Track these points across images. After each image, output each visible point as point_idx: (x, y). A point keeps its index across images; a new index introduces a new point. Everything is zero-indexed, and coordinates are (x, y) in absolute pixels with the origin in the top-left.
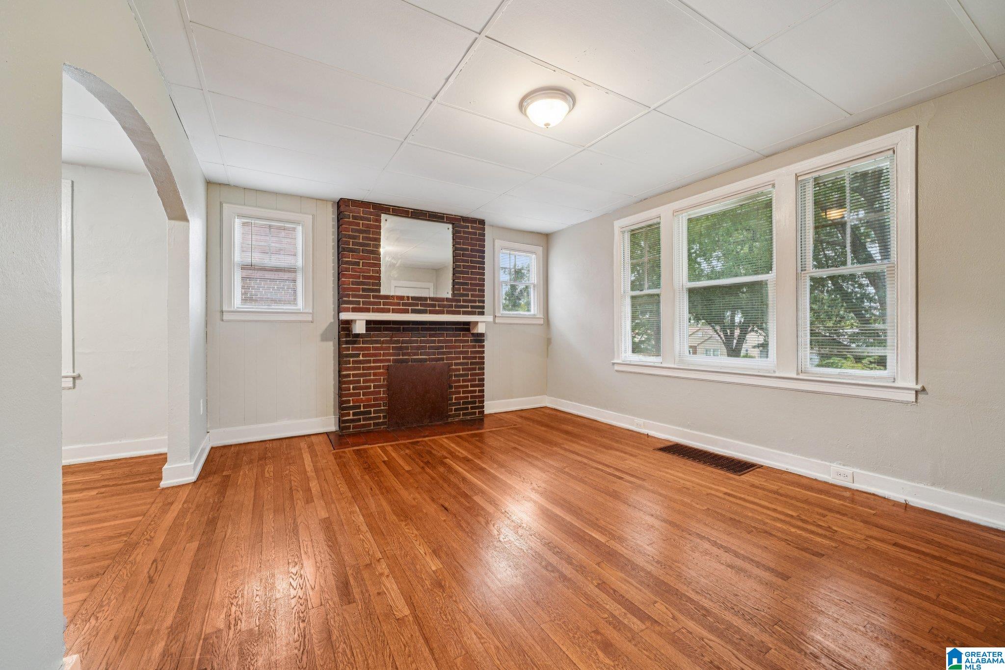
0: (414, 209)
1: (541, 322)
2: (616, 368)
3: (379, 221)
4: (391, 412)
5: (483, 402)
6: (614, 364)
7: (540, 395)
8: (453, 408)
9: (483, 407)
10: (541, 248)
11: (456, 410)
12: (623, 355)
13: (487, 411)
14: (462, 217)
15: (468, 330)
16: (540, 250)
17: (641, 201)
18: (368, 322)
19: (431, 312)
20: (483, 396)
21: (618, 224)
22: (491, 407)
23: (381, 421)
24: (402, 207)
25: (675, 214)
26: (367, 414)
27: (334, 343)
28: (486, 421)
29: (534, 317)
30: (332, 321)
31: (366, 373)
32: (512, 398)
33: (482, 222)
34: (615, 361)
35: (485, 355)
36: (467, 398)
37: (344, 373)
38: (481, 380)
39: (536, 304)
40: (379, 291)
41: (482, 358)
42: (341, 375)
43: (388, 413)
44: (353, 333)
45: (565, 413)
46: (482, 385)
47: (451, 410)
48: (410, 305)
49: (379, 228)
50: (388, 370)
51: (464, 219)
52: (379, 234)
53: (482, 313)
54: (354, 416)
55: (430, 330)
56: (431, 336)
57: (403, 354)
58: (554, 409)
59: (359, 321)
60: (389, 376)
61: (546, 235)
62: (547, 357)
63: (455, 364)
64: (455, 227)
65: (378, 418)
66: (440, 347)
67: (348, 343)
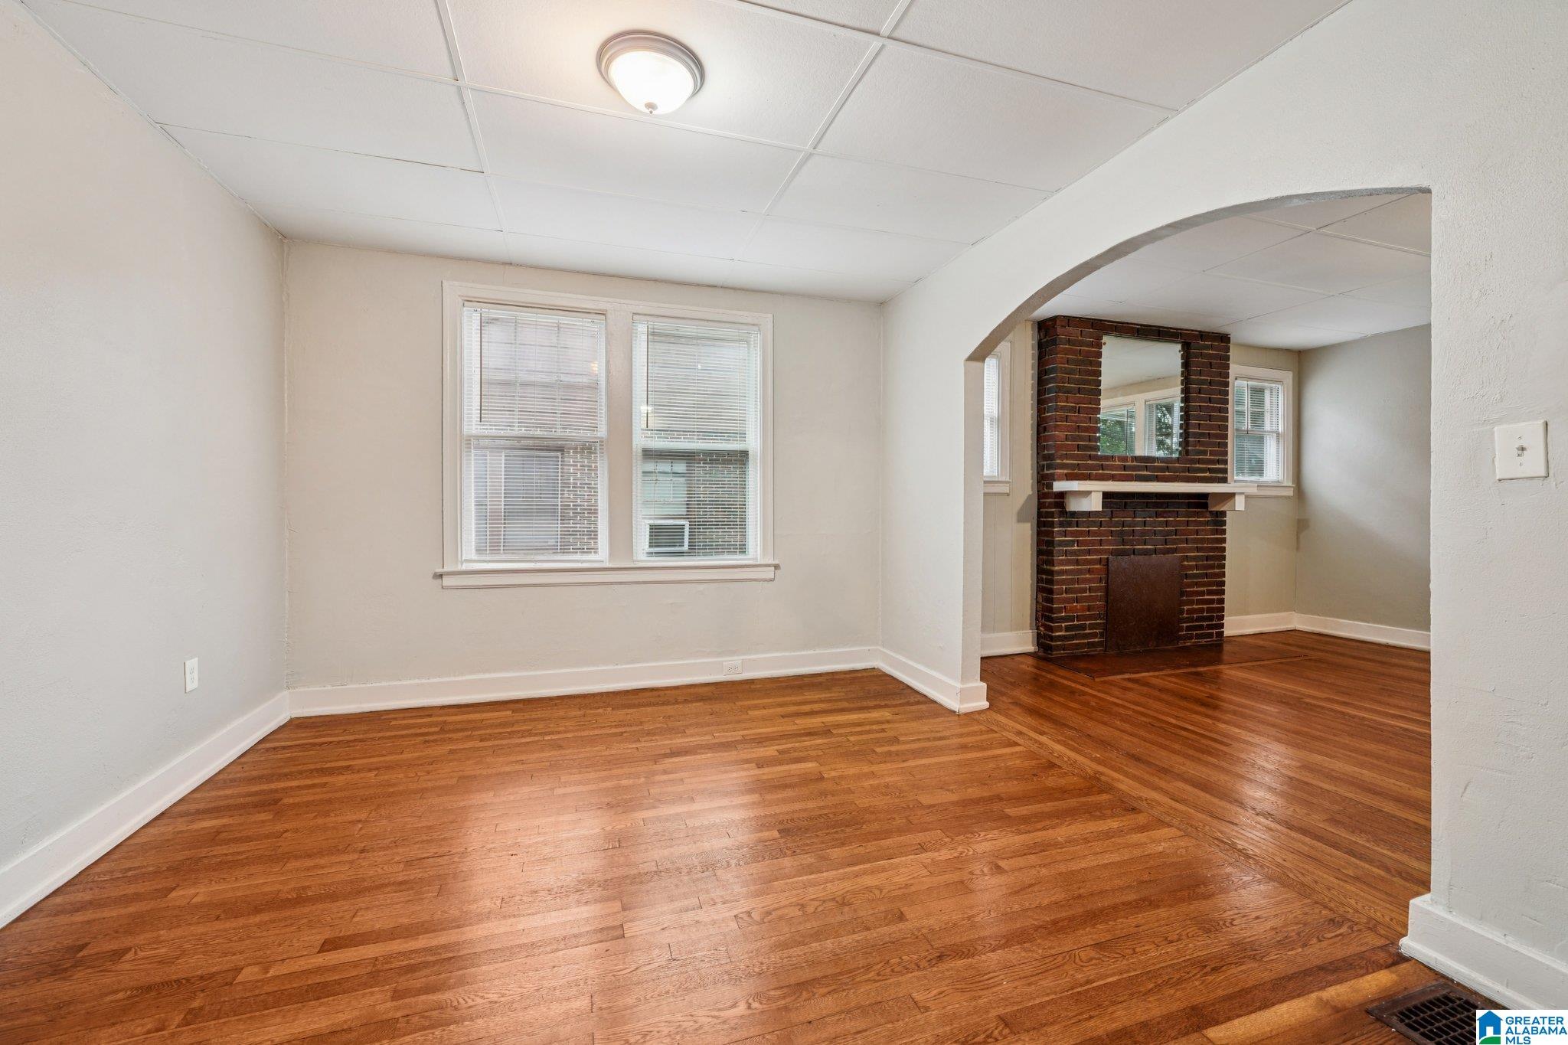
0: (1141, 325)
1: (1290, 493)
3: (1100, 346)
4: (1107, 630)
5: (1222, 618)
7: (1284, 611)
8: (1185, 625)
9: (1222, 626)
10: (1290, 375)
11: (1189, 628)
13: (1228, 631)
14: (1200, 332)
15: (1205, 506)
16: (1288, 377)
18: (1106, 495)
19: (1158, 479)
20: (1222, 609)
22: (1235, 625)
23: (1097, 640)
24: (1128, 323)
26: (1080, 630)
27: (1032, 525)
28: (1227, 647)
29: (1277, 485)
30: (1031, 493)
31: (1081, 569)
32: (1248, 613)
33: (1224, 339)
35: (1227, 545)
36: (1202, 610)
37: (1056, 568)
38: (1223, 583)
39: (1281, 464)
40: (1097, 449)
41: (1224, 549)
42: (1053, 571)
43: (1106, 629)
44: (1067, 510)
45: (1350, 643)
46: (1223, 592)
47: (1182, 629)
48: (1134, 468)
49: (1100, 355)
50: (1107, 565)
51: (1203, 335)
52: (1099, 364)
53: (1224, 480)
54: (1066, 631)
55: (1156, 505)
56: (1157, 515)
57: (1124, 543)
58: (1320, 634)
59: (1087, 493)
60: (1108, 574)
61: (1300, 351)
62: (1298, 548)
63: (1187, 558)
64: (1186, 347)
65: (1094, 635)
66: (1169, 533)
67: (1061, 524)
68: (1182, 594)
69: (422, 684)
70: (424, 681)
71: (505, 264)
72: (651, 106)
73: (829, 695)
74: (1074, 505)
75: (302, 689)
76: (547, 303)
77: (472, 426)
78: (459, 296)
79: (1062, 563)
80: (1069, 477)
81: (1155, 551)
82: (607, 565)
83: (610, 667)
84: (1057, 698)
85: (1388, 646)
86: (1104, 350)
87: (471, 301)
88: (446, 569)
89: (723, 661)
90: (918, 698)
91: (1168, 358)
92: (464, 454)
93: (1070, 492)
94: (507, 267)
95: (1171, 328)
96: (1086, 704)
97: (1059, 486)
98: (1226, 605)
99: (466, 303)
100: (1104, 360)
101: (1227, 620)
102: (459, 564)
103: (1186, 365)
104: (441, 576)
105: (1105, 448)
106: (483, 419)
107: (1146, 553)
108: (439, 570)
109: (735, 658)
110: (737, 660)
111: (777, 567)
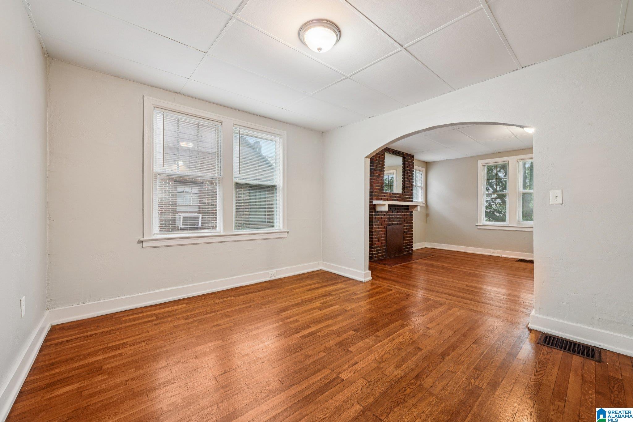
0: (394, 150)
1: (425, 206)
2: (478, 227)
3: (384, 155)
5: (412, 245)
6: (477, 226)
7: (424, 242)
8: (404, 247)
9: (412, 247)
10: (425, 169)
11: (405, 249)
12: (483, 221)
13: (413, 249)
14: (408, 154)
15: (408, 209)
17: (497, 153)
18: (389, 206)
19: (398, 200)
21: (480, 162)
22: (416, 246)
23: (384, 254)
24: (392, 149)
25: (518, 161)
26: (379, 251)
28: (413, 254)
29: (422, 202)
31: (379, 230)
32: (421, 242)
33: (413, 157)
34: (478, 224)
35: (413, 222)
36: (408, 243)
37: (374, 230)
38: (412, 234)
39: (422, 197)
40: (383, 190)
41: (412, 223)
42: (373, 231)
43: (386, 250)
44: (376, 210)
45: (442, 250)
46: (412, 236)
47: (403, 249)
48: (393, 197)
49: (384, 159)
50: (386, 229)
51: (408, 155)
52: (384, 162)
53: (412, 201)
54: (376, 252)
55: (398, 209)
56: (398, 212)
57: (390, 221)
58: (433, 248)
59: (384, 205)
60: (386, 232)
61: (427, 162)
62: (426, 223)
63: (404, 226)
64: (404, 158)
65: (383, 252)
66: (400, 218)
67: (375, 216)
68: (404, 237)
69: (131, 297)
70: (133, 296)
71: (176, 92)
72: (320, 49)
73: (314, 281)
74: (379, 209)
75: (58, 309)
76: (196, 114)
77: (159, 168)
78: (153, 104)
79: (375, 228)
80: (377, 199)
81: (397, 224)
82: (222, 234)
83: (224, 279)
84: (388, 274)
85: (451, 251)
86: (386, 157)
87: (158, 108)
88: (145, 238)
89: (269, 272)
90: (346, 279)
91: (399, 161)
92: (154, 182)
93: (377, 204)
94: (177, 94)
95: (401, 152)
96: (397, 275)
97: (375, 202)
98: (413, 241)
99: (156, 108)
100: (385, 160)
101: (414, 245)
102: (152, 236)
103: (404, 164)
104: (142, 242)
105: (386, 190)
106: (164, 165)
107: (395, 224)
108: (142, 239)
109: (273, 270)
110: (274, 271)
111: (288, 232)
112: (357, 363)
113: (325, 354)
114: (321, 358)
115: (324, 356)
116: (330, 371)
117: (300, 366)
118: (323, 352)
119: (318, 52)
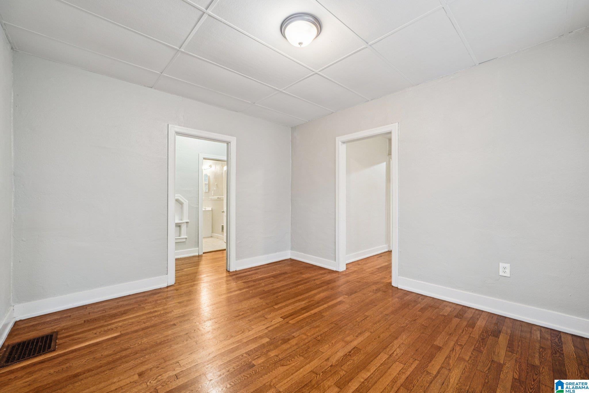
112: (266, 328)
113: (293, 335)
114: (297, 331)
115: (294, 332)
116: (290, 322)
117: (313, 324)
118: (295, 337)
119: (299, 46)
